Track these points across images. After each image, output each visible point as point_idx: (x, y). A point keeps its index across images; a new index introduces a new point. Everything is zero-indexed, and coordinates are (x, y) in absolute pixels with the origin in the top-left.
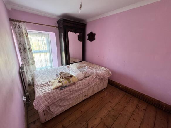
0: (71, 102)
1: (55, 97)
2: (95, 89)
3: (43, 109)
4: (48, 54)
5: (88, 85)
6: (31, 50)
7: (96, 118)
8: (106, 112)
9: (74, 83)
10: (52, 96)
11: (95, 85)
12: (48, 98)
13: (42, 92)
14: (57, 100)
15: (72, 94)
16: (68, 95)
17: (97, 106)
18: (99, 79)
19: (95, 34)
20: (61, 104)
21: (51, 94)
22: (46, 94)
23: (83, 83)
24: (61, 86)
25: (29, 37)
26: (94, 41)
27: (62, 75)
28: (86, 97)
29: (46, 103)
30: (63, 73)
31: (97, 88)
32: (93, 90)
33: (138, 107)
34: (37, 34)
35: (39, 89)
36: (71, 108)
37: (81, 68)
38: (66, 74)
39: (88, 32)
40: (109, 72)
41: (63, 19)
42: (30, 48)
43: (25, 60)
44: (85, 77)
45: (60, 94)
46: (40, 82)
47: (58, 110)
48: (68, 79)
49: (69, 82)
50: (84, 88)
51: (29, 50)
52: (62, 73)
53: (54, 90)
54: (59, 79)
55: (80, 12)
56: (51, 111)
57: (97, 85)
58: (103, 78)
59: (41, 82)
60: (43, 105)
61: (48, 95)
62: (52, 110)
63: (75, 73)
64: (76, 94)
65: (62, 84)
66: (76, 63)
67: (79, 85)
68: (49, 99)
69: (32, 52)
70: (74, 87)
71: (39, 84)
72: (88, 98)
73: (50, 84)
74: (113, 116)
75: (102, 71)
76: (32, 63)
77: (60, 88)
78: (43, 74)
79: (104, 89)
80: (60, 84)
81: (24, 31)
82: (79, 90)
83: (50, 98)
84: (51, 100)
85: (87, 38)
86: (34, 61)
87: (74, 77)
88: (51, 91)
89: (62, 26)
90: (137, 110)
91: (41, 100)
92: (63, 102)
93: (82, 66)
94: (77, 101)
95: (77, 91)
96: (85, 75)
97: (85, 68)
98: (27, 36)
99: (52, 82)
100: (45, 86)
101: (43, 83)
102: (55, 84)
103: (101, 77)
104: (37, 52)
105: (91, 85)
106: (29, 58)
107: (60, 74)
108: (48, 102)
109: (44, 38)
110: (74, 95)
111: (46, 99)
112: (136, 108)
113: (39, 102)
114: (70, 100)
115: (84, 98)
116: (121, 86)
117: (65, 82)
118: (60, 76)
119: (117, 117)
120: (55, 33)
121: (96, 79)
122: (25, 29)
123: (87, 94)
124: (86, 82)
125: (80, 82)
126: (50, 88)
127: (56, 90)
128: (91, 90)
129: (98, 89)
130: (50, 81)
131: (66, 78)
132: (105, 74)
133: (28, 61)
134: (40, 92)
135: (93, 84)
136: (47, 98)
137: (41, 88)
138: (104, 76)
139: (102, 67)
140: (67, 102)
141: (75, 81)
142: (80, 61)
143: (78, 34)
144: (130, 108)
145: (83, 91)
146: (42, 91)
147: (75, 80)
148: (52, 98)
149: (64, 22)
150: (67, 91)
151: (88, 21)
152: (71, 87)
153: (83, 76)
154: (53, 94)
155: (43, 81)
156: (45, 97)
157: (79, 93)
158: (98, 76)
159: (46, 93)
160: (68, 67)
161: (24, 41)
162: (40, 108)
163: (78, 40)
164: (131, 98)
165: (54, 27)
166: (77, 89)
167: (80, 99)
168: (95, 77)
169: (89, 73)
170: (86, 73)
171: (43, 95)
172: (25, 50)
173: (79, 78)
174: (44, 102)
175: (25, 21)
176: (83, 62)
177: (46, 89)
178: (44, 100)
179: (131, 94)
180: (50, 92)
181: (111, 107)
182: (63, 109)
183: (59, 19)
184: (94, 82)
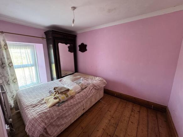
0: (70, 119)
1: (52, 116)
2: (92, 101)
3: (40, 132)
4: (33, 68)
5: (86, 96)
6: (12, 65)
7: (98, 131)
8: (107, 121)
9: (72, 97)
10: (49, 115)
11: (92, 96)
12: (45, 118)
13: (37, 113)
14: (55, 119)
15: (70, 109)
16: (66, 111)
17: (97, 117)
18: (95, 89)
19: (86, 46)
20: (59, 123)
21: (48, 113)
22: (41, 115)
23: (81, 96)
24: (58, 102)
25: (9, 50)
26: (86, 52)
27: (57, 90)
28: (85, 111)
29: (43, 124)
30: (58, 88)
31: (94, 100)
32: (91, 102)
33: (134, 111)
34: (19, 46)
35: (31, 110)
36: (69, 126)
37: (76, 80)
38: (61, 89)
39: (79, 43)
40: (104, 81)
41: (53, 31)
42: (11, 63)
43: (3, 78)
44: (82, 89)
45: (58, 111)
46: (29, 102)
47: (56, 131)
48: (65, 94)
49: (67, 97)
50: (82, 101)
51: (9, 65)
52: (56, 88)
53: (51, 108)
54: (54, 95)
55: (73, 26)
56: (48, 134)
57: (94, 96)
58: (99, 88)
59: (31, 102)
60: (39, 128)
61: (44, 115)
62: (49, 132)
63: (71, 86)
64: (75, 109)
65: (60, 100)
66: (69, 76)
67: (77, 98)
68: (45, 120)
69: (13, 68)
70: (72, 101)
71: (29, 105)
72: (86, 112)
73: (43, 102)
74: (114, 124)
75: (97, 81)
76: (13, 81)
77: (57, 105)
78: (31, 92)
79: (101, 99)
80: (57, 100)
81: (3, 43)
82: (77, 104)
83: (47, 117)
84: (48, 120)
85: (79, 49)
86: (15, 79)
87: (71, 90)
88: (48, 110)
89: (51, 37)
90: (133, 113)
91: (36, 122)
92: (61, 120)
93: (76, 78)
94: (76, 116)
95: (75, 105)
96: (82, 86)
97: (80, 80)
98: (6, 49)
99: (46, 100)
100: (38, 106)
101: (35, 103)
102: (50, 101)
103: (98, 87)
104: (19, 67)
105: (89, 97)
106: (8, 75)
107: (55, 89)
108: (45, 123)
109: (28, 50)
110: (72, 110)
111: (42, 120)
112: (132, 111)
113: (34, 125)
114: (68, 117)
115: (82, 112)
116: (116, 93)
117: (62, 97)
118: (55, 91)
119: (118, 124)
120: (42, 45)
121: (93, 90)
122: (4, 40)
123: (85, 107)
124: (84, 94)
125: (78, 95)
126: (44, 106)
127: (53, 107)
128: (89, 102)
129: (96, 99)
130: (43, 99)
131: (63, 93)
132: (100, 83)
133: (7, 79)
134: (34, 113)
135: (91, 95)
136: (43, 118)
137: (34, 108)
138: (100, 86)
139: (97, 77)
140: (65, 120)
141: (73, 95)
142: (72, 73)
143: (68, 45)
144: (127, 113)
145: (82, 104)
146: (36, 111)
147: (73, 93)
148: (50, 117)
149: (53, 33)
150: (65, 106)
151: (78, 32)
152: (69, 102)
153: (80, 88)
154: (50, 113)
155: (33, 101)
156: (40, 118)
157: (77, 107)
158: (94, 86)
159: (41, 113)
160: (60, 81)
161: (3, 54)
162: (36, 133)
163: (69, 51)
164: (126, 103)
165: (41, 39)
166: (75, 103)
167: (79, 113)
168: (91, 88)
169: (86, 85)
170: (82, 85)
171: (38, 116)
172: (4, 65)
173: (77, 91)
174: (41, 124)
175: (4, 31)
176: (76, 73)
177: (41, 109)
178: (40, 121)
179: (126, 100)
180: (46, 111)
181: (110, 115)
182: (62, 128)
183: (47, 30)
184: (91, 93)
